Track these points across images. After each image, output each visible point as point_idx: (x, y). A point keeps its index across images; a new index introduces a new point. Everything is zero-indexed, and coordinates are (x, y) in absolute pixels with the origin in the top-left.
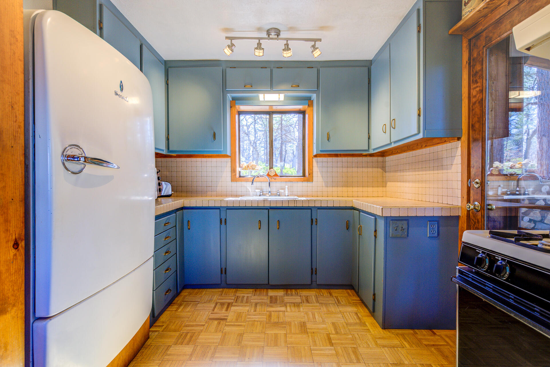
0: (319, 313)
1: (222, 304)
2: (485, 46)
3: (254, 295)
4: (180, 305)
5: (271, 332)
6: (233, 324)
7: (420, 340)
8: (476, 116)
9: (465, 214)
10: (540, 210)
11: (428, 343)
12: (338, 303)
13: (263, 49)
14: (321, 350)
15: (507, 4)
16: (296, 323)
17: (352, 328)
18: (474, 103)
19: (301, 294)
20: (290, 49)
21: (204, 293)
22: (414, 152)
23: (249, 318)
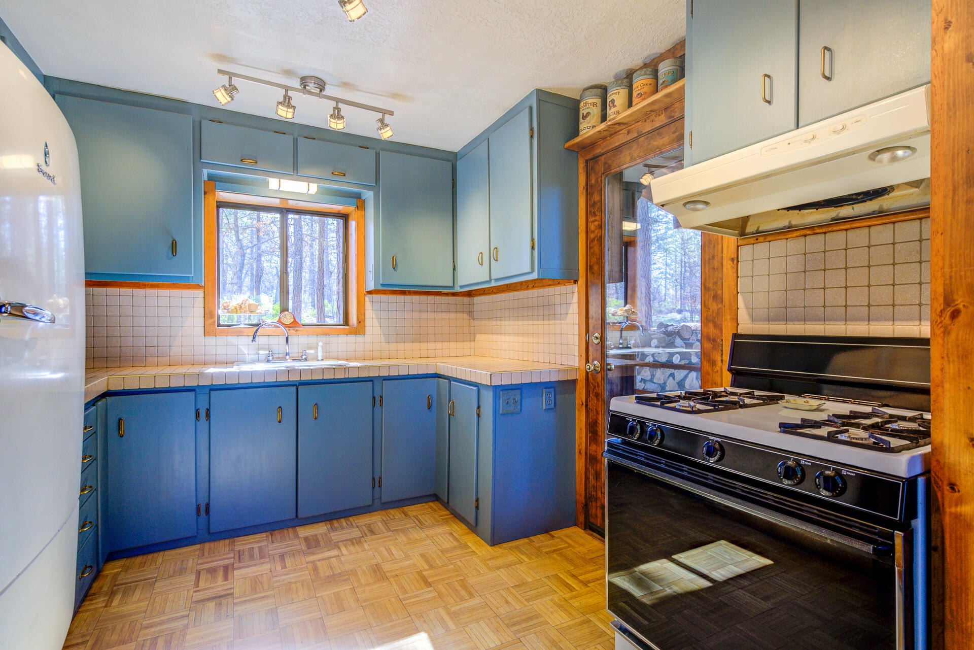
0: (397, 545)
1: (212, 571)
2: (604, 173)
3: (273, 542)
4: (112, 594)
5: (327, 593)
6: (248, 598)
7: (539, 549)
8: (595, 256)
9: (583, 376)
10: (649, 368)
11: (548, 550)
12: (421, 525)
13: (294, 107)
14: (416, 596)
15: (626, 132)
16: (365, 568)
17: (450, 555)
18: (593, 241)
19: (358, 522)
20: (343, 118)
21: (160, 559)
22: (516, 293)
23: (277, 582)
